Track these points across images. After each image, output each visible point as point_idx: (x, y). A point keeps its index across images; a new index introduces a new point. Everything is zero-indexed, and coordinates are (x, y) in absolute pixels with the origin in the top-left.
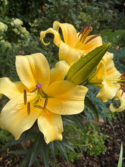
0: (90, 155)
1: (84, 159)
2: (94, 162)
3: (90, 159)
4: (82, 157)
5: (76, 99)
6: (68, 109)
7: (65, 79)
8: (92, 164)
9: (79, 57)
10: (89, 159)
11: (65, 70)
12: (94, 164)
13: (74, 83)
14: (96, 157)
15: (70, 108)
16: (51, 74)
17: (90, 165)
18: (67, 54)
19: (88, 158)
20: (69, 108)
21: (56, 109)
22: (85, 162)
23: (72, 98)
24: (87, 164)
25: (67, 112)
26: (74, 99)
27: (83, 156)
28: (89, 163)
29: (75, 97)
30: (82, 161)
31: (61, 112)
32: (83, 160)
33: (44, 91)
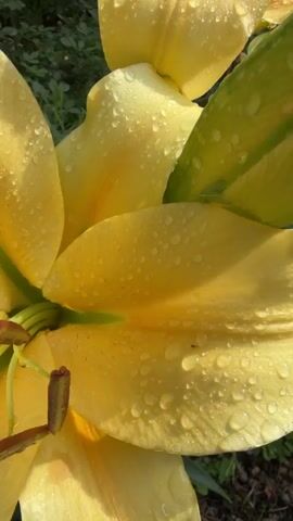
0: (264, 460)
1: (244, 477)
2: (281, 483)
3: (267, 473)
4: (237, 470)
5: (274, 328)
6: (229, 410)
7: (168, 197)
8: (277, 492)
9: (248, 25)
10: (263, 473)
11: (155, 129)
12: (283, 489)
13: (253, 218)
14: (287, 463)
15: (237, 397)
16: (68, 169)
17: (269, 495)
18: (161, 14)
19: (256, 470)
20: (231, 402)
21: (135, 413)
22: (250, 488)
23: (240, 322)
24: (259, 492)
25: (223, 433)
26: (260, 327)
27: (239, 466)
28: (266, 490)
29: (261, 314)
30: (238, 487)
31: (177, 431)
32: (240, 481)
33: (38, 284)
